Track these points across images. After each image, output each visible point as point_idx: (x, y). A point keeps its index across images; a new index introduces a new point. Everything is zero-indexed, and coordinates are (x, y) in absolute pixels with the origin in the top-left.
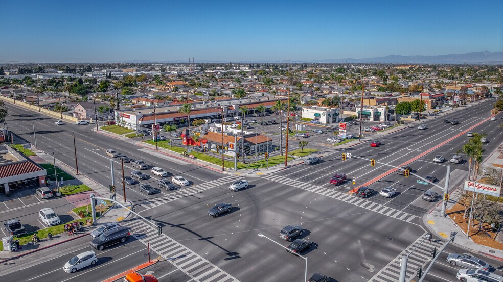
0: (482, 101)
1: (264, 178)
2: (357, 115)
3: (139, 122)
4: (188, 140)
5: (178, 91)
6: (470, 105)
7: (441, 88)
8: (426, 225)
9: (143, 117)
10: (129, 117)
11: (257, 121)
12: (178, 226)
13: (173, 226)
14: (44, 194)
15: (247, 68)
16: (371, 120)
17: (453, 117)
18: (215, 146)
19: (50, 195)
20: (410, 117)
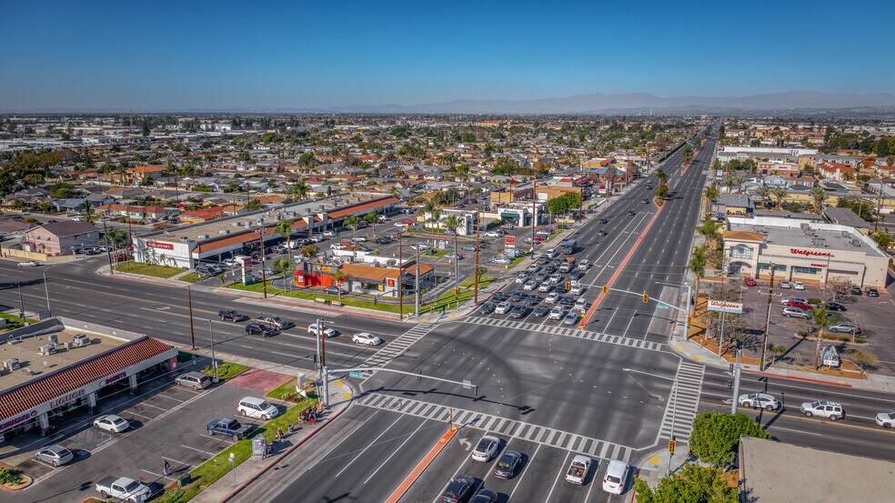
0: (634, 185)
1: (465, 321)
2: (500, 218)
3: (193, 254)
4: (306, 278)
5: (152, 183)
6: (623, 193)
7: (570, 164)
8: (675, 350)
9: (198, 246)
10: (171, 247)
11: (369, 238)
12: (431, 391)
13: (425, 393)
14: (202, 383)
15: (228, 128)
16: (521, 224)
17: (613, 213)
18: (359, 284)
19: (207, 383)
20: (568, 217)
